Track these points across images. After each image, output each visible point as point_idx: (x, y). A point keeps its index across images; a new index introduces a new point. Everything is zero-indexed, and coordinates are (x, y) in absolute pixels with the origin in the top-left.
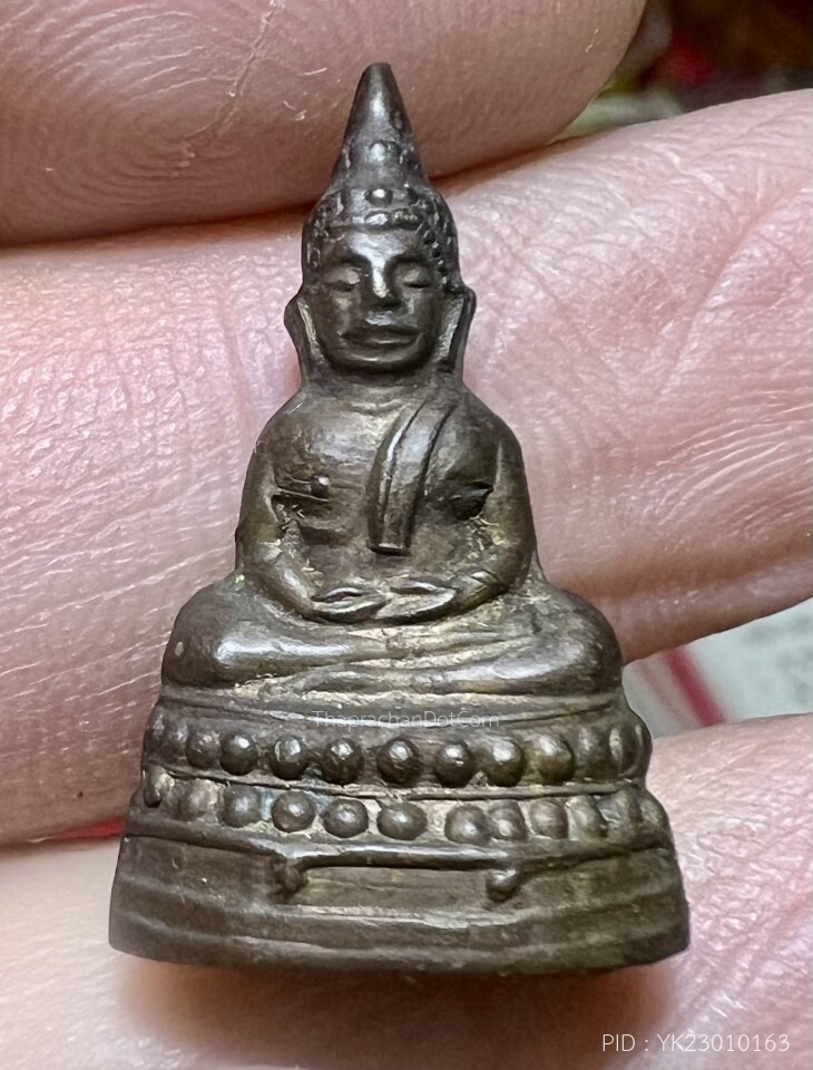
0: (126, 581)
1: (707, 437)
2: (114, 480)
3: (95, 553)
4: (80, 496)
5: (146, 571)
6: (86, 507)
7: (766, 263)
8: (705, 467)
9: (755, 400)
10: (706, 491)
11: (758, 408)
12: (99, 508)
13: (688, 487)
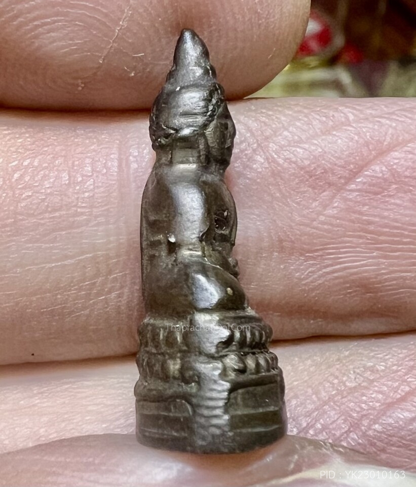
0: (57, 261)
1: (333, 248)
2: (57, 214)
3: (44, 246)
4: (41, 219)
5: (67, 257)
6: (43, 224)
7: (381, 175)
8: (329, 262)
9: (360, 237)
10: (328, 273)
11: (361, 241)
12: (48, 226)
13: (320, 269)
